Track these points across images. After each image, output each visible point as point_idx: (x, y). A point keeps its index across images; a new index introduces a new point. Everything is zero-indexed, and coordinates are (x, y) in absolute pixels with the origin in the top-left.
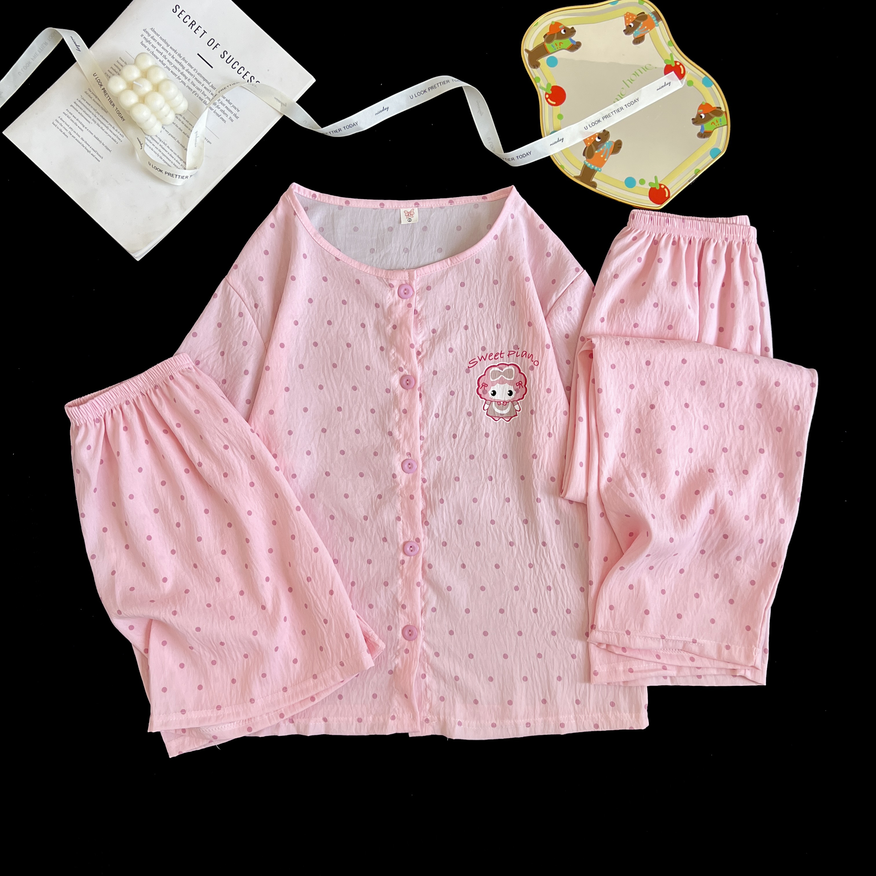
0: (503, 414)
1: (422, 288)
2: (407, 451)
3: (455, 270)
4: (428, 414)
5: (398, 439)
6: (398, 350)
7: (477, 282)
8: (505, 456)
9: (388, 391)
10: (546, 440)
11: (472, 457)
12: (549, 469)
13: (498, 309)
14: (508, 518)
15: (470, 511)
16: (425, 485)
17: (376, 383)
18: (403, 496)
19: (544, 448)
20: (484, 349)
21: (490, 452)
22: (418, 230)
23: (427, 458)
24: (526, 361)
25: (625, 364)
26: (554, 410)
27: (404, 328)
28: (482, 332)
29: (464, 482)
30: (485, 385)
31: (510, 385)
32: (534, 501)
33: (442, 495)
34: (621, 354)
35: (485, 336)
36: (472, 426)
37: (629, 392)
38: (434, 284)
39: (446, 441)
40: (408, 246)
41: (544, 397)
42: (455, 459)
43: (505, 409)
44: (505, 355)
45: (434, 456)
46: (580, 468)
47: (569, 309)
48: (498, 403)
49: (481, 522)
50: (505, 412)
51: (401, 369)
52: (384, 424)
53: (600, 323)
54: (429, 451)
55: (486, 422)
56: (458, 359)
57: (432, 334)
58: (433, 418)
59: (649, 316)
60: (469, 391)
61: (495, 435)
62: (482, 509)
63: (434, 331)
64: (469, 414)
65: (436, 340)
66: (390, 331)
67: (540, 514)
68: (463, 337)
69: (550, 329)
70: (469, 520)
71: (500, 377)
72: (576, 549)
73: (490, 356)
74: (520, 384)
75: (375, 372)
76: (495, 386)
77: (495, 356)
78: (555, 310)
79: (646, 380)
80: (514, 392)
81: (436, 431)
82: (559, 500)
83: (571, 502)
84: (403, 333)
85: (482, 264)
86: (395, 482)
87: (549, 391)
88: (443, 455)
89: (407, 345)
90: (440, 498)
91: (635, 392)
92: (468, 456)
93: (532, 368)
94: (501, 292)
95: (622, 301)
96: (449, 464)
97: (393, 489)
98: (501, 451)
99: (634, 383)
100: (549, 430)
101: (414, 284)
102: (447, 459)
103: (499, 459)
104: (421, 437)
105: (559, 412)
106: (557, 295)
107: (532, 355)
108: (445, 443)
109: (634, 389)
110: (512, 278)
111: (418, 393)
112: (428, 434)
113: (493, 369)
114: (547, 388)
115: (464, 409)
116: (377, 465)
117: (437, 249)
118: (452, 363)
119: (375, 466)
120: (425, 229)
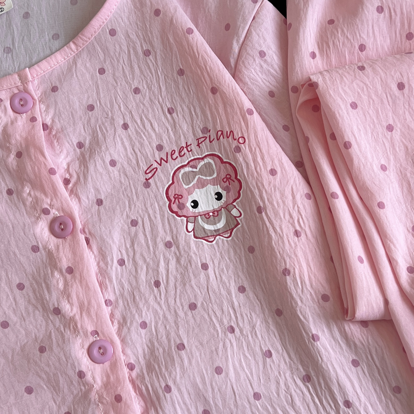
0: (218, 230)
1: (44, 93)
2: (90, 328)
3: (85, 55)
4: (106, 264)
5: (71, 315)
6: (34, 186)
7: (121, 61)
8: (242, 289)
9: (35, 249)
10: (295, 243)
11: (193, 307)
12: (314, 284)
13: (163, 89)
14: (278, 383)
15: (216, 390)
16: (134, 374)
17: (13, 243)
18: (105, 401)
19: (296, 256)
20: (160, 148)
21: (217, 290)
22: (17, 20)
23: (125, 330)
24: (226, 144)
25: (369, 97)
26: (290, 197)
27: (32, 151)
28: (149, 125)
29: (194, 348)
30: (178, 197)
31: (214, 185)
32: (309, 341)
33: (165, 380)
34: (357, 84)
35: (157, 130)
36: (178, 261)
37: (389, 137)
38: (60, 81)
39: (147, 295)
40: (9, 44)
41: (270, 183)
42: (169, 317)
43: (219, 221)
44: (194, 147)
45: (135, 324)
46: (362, 265)
47: (262, 54)
48: (206, 216)
49: (239, 403)
50: (220, 225)
51: (46, 212)
52: (42, 300)
53: (312, 60)
54: (124, 319)
55: (198, 248)
56: (128, 174)
57: (78, 150)
58: (116, 269)
59: (376, 28)
60: (158, 212)
61: (217, 265)
62: (233, 381)
63: (80, 145)
64: (168, 245)
65: (87, 156)
66: (15, 163)
67: (325, 359)
68: (125, 140)
69: (245, 90)
70: (220, 404)
71: (196, 179)
72: (398, 395)
73: (172, 155)
74: (228, 178)
75: (7, 226)
76: (194, 194)
77: (180, 152)
78: (243, 62)
79: (407, 113)
80: (224, 193)
81: (126, 286)
82: (347, 328)
83: (364, 323)
84: (33, 158)
85: (121, 35)
86: (86, 384)
87: (273, 172)
88: (148, 317)
89: (44, 173)
90: (163, 385)
91: (397, 134)
92: (186, 307)
93: (238, 149)
94: (159, 63)
95: (331, 22)
96: (161, 329)
97: (86, 395)
98: (233, 284)
99: (391, 122)
100: (294, 227)
101: (31, 87)
102: (156, 323)
103: (234, 296)
104: (106, 301)
105: (298, 197)
106: (238, 41)
107: (232, 131)
108: (145, 298)
109: (394, 131)
110: (168, 39)
111: (82, 237)
112: (115, 294)
113: (182, 171)
114: (269, 168)
115: (159, 240)
116: (49, 366)
117: (51, 37)
118: (120, 182)
119: (47, 369)
120: (26, 15)
